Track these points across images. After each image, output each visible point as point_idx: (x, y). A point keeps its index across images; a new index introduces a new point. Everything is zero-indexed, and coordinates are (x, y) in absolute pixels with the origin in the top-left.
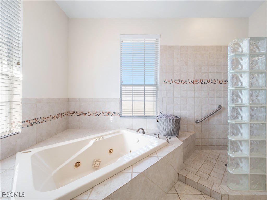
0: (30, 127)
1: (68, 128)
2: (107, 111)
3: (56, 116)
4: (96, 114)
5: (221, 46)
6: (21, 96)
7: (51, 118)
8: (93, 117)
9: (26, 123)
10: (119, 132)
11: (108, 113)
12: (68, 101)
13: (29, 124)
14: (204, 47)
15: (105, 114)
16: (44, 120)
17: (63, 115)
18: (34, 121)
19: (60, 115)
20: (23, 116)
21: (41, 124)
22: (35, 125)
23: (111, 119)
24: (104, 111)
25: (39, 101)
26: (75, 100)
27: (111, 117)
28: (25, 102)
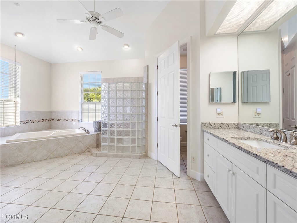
0: (24, 124)
1: (51, 129)
2: (72, 119)
3: (41, 120)
4: (66, 120)
5: (138, 77)
6: (20, 110)
7: (37, 121)
8: (64, 122)
9: (22, 122)
10: (74, 130)
11: (72, 120)
12: (51, 112)
13: (24, 123)
14: (128, 78)
15: (71, 120)
16: (32, 122)
17: (46, 120)
18: (27, 122)
19: (44, 120)
20: (20, 119)
21: (30, 123)
22: (27, 123)
23: (74, 124)
24: (70, 118)
25: (30, 112)
26: (54, 112)
27: (74, 122)
28: (22, 112)
